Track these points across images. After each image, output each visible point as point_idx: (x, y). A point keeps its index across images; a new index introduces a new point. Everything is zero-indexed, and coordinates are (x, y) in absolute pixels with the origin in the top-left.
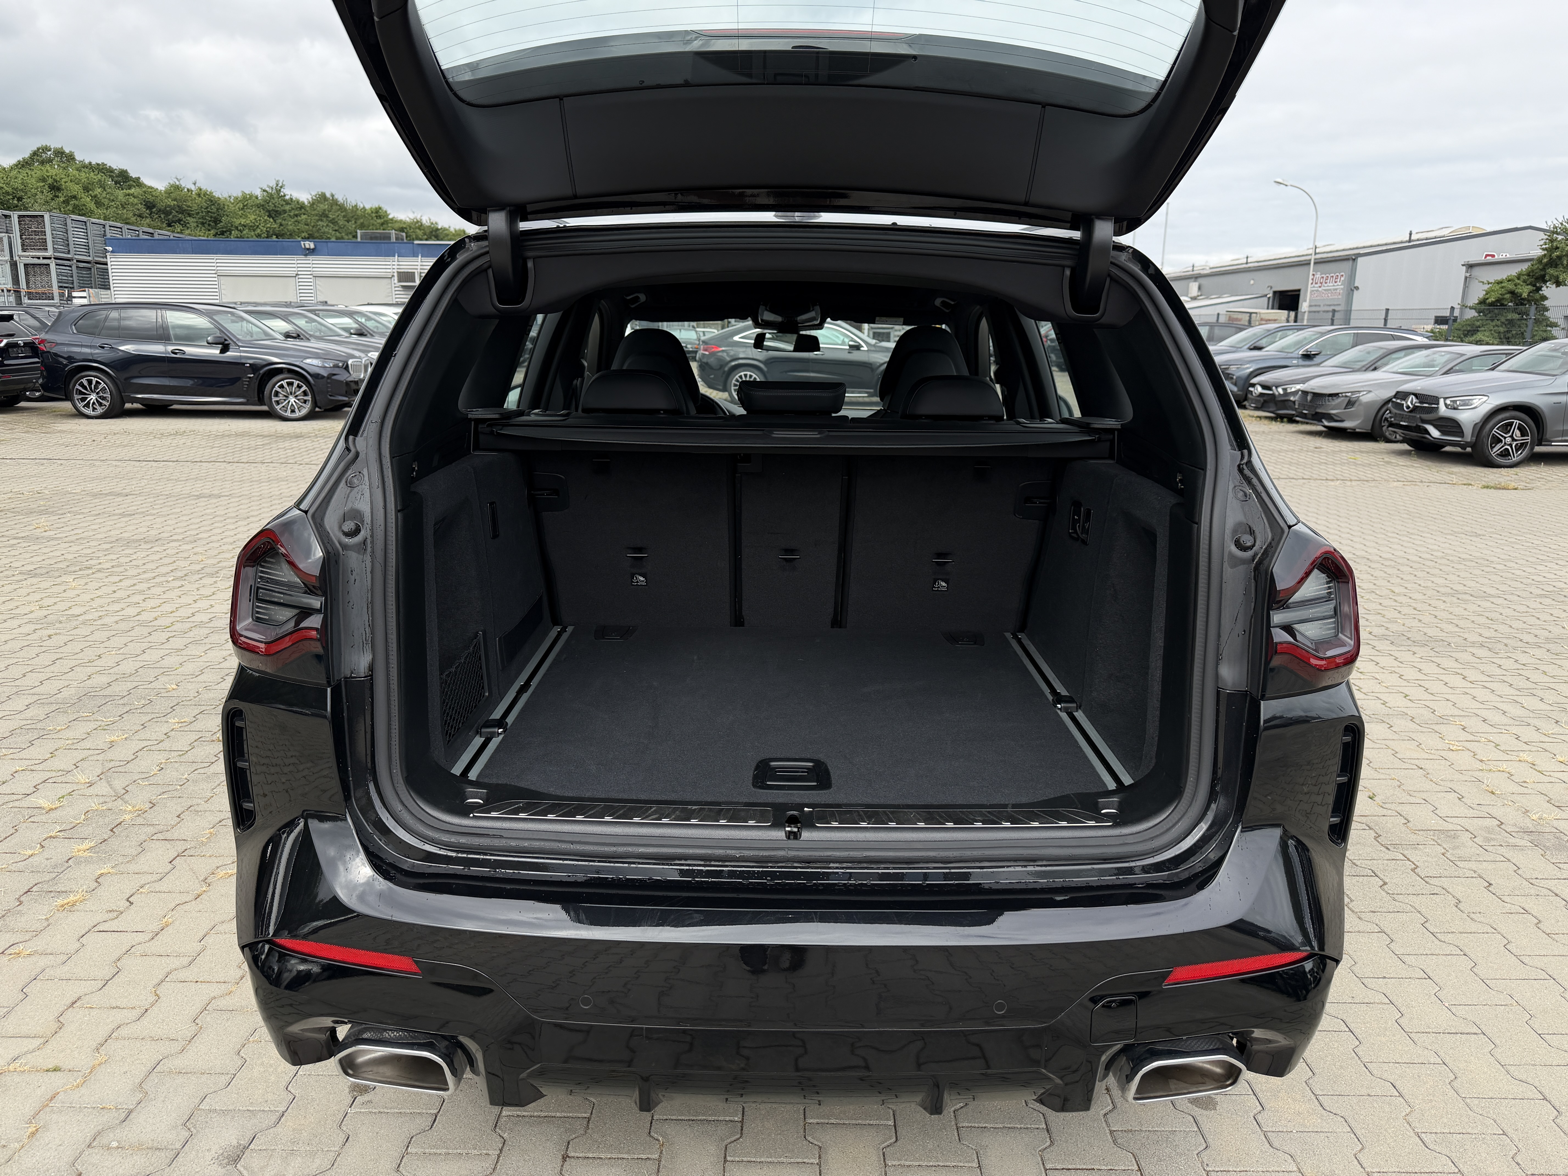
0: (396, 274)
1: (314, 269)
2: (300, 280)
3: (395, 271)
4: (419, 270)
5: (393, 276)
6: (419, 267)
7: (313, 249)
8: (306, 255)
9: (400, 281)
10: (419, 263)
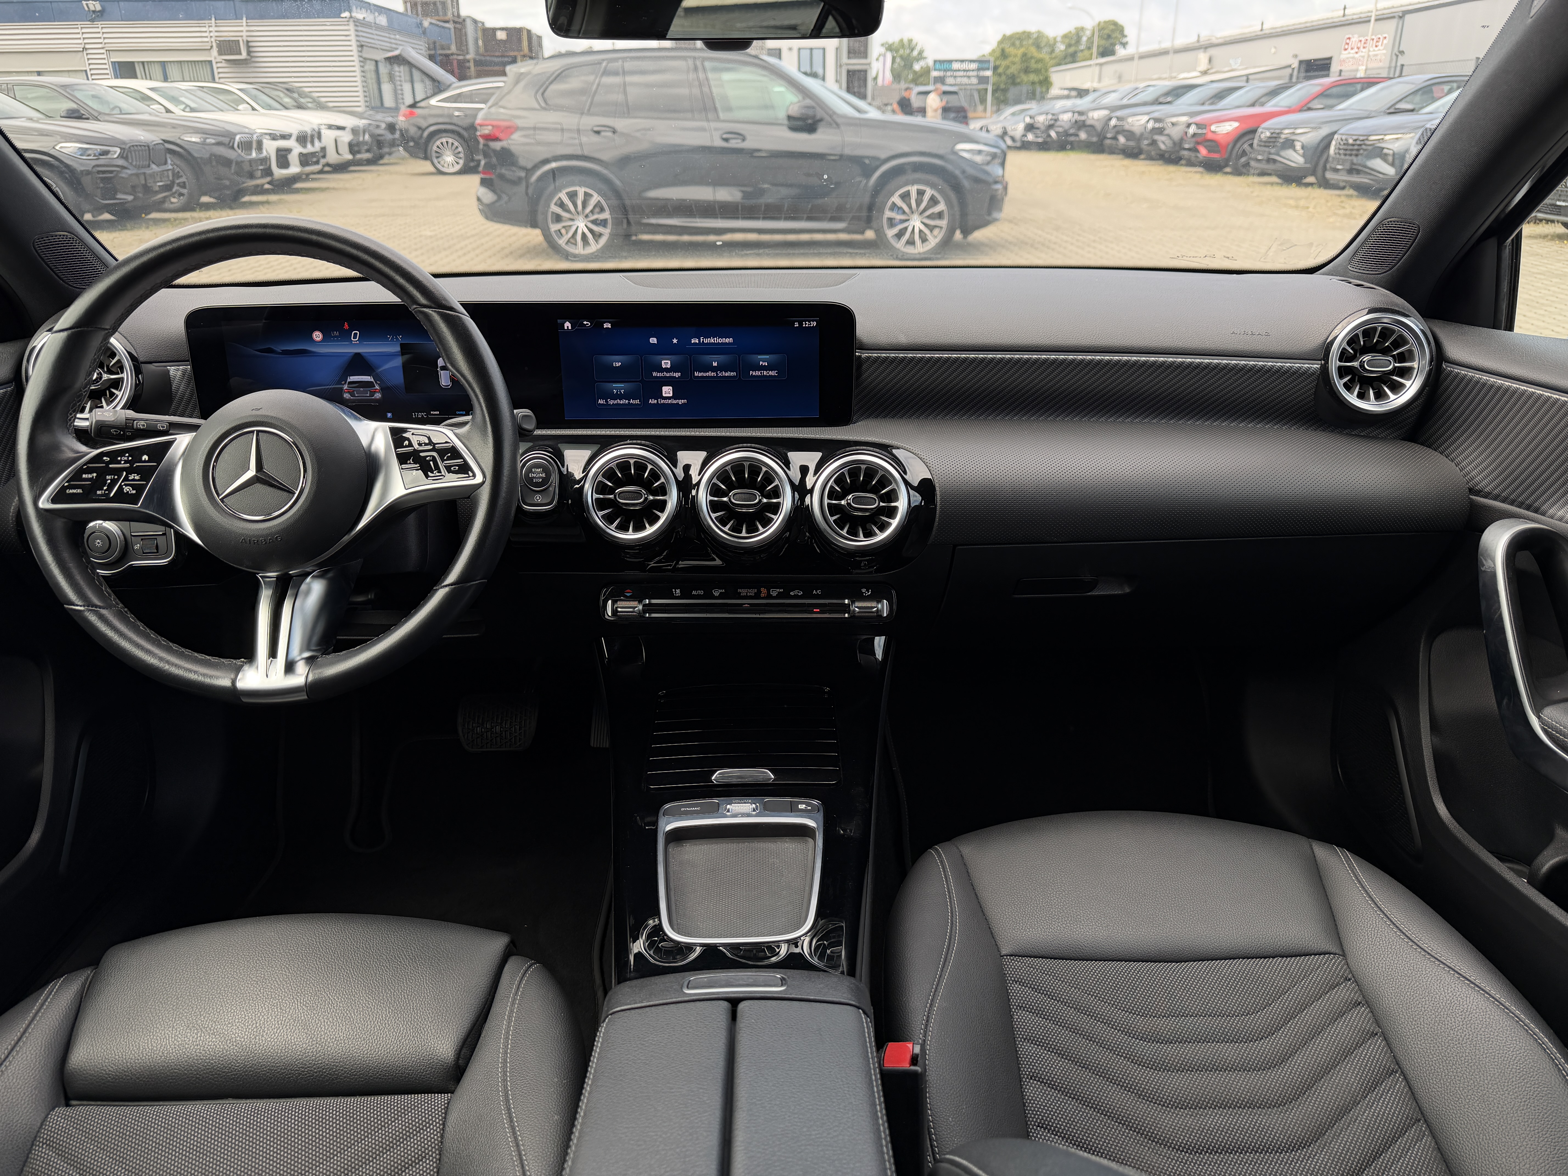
0: (214, 45)
1: (106, 41)
2: (90, 56)
3: (213, 40)
4: (245, 39)
5: (212, 47)
6: (244, 34)
7: (99, 11)
8: (92, 20)
9: (220, 53)
10: (244, 28)
